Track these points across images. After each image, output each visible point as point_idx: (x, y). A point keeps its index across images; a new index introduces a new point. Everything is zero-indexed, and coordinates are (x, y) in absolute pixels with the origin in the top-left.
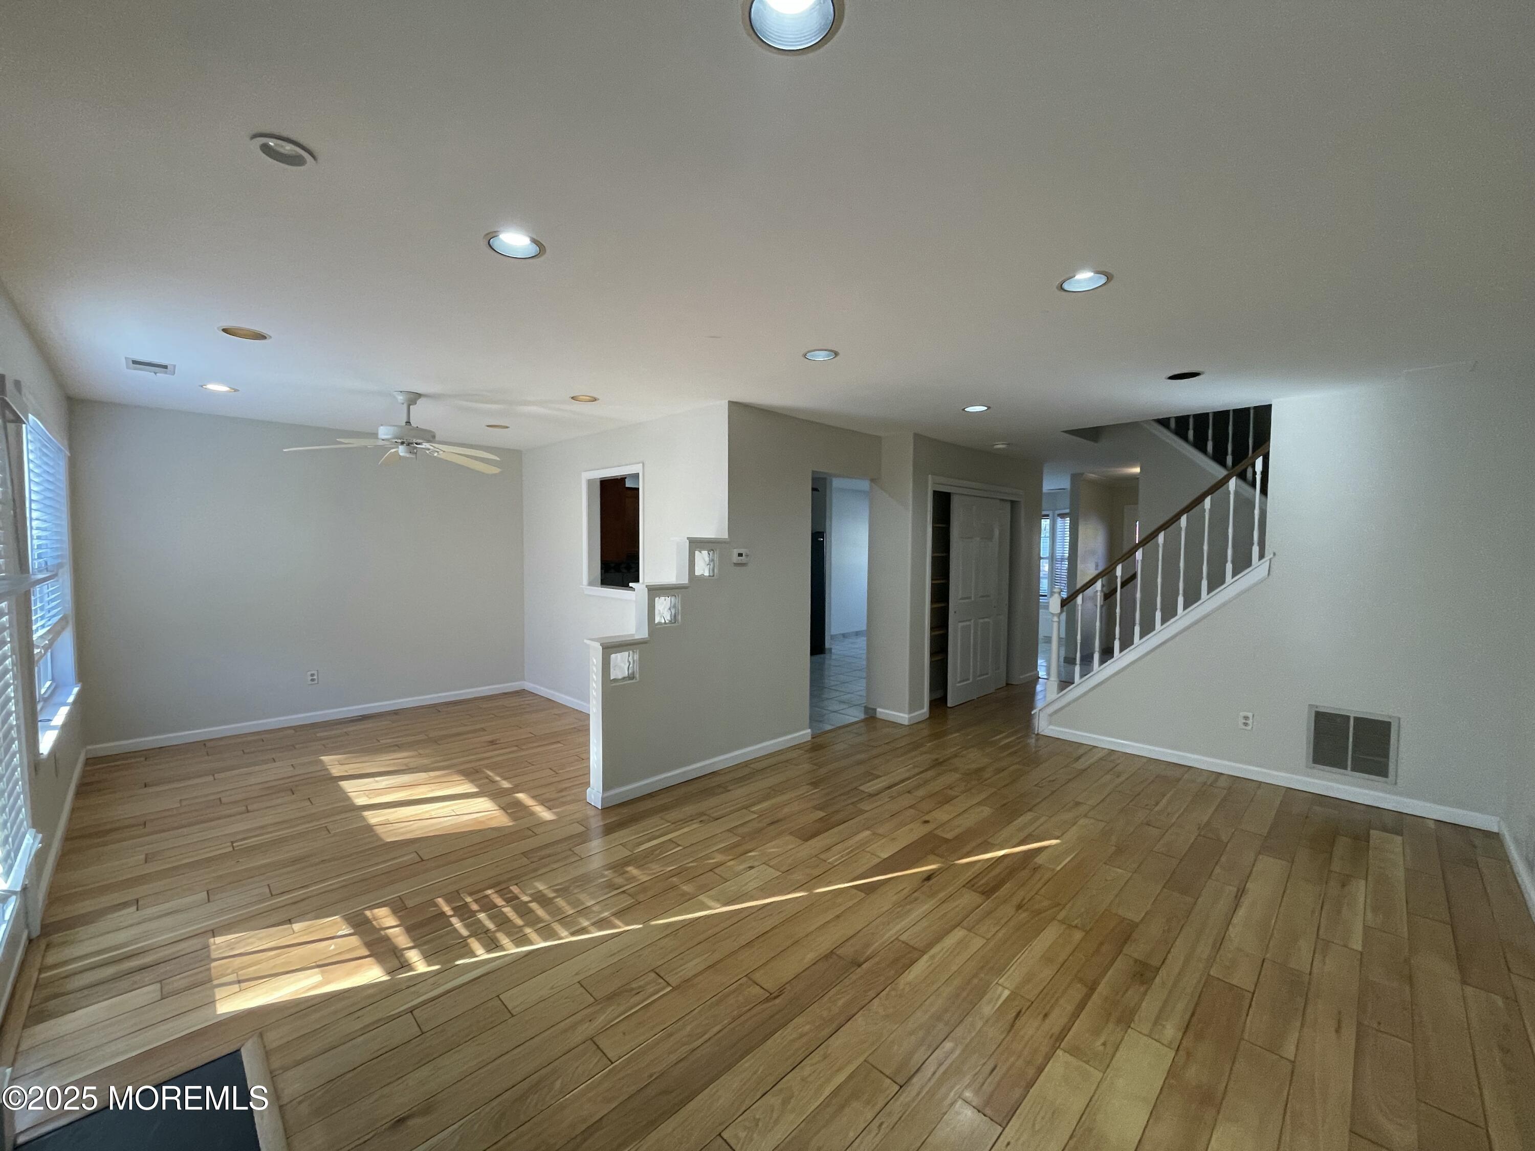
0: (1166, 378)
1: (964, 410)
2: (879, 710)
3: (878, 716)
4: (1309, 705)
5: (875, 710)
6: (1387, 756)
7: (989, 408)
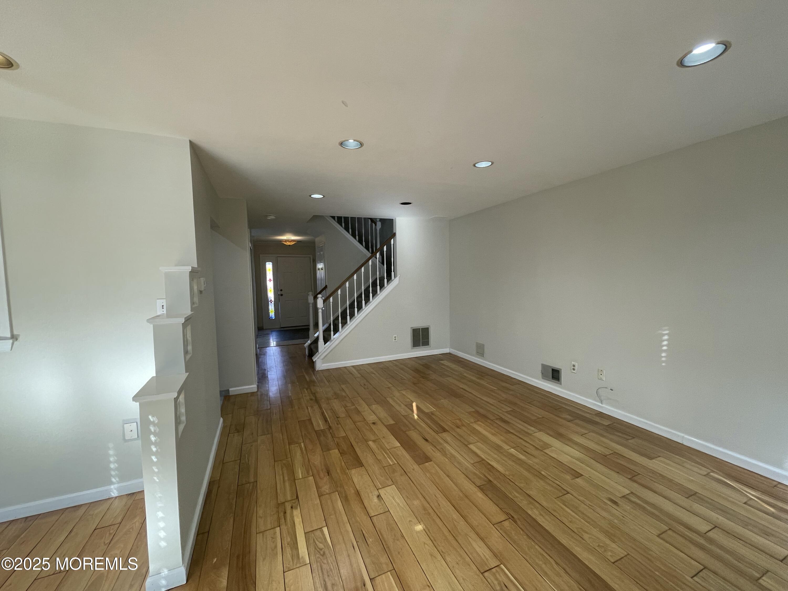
0: (400, 203)
1: (310, 196)
2: (230, 389)
3: (231, 394)
4: (411, 327)
5: (228, 390)
6: (428, 339)
7: (324, 196)
